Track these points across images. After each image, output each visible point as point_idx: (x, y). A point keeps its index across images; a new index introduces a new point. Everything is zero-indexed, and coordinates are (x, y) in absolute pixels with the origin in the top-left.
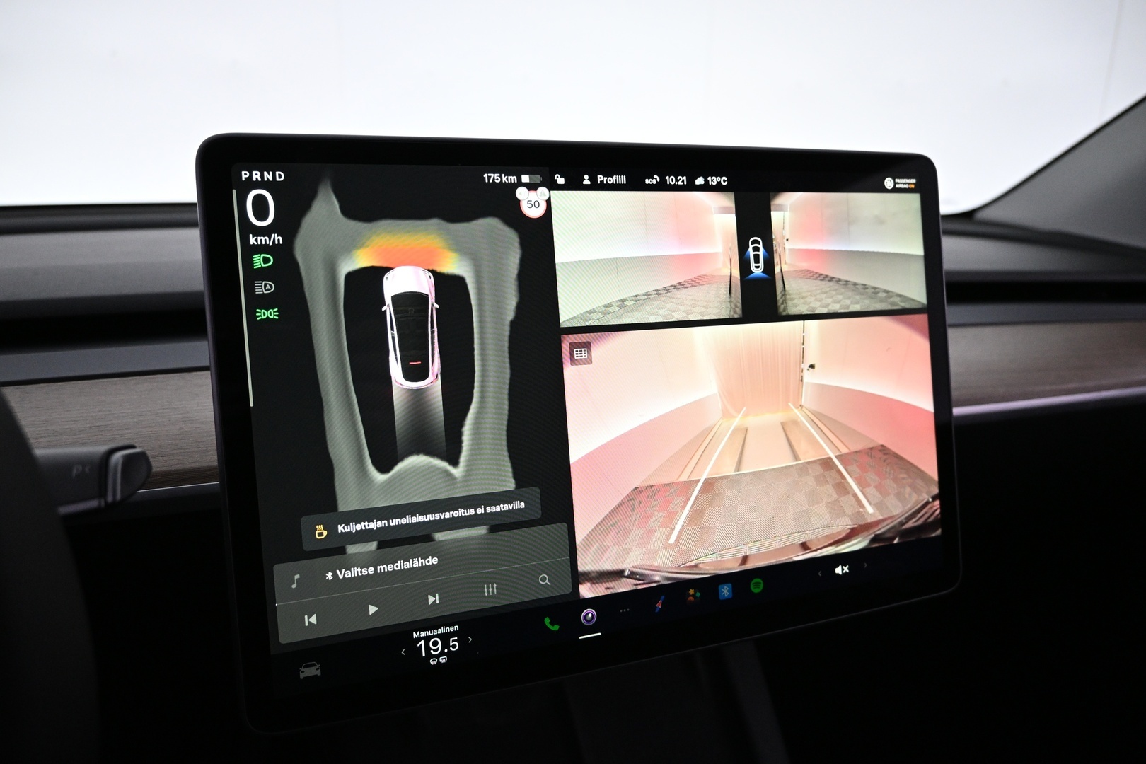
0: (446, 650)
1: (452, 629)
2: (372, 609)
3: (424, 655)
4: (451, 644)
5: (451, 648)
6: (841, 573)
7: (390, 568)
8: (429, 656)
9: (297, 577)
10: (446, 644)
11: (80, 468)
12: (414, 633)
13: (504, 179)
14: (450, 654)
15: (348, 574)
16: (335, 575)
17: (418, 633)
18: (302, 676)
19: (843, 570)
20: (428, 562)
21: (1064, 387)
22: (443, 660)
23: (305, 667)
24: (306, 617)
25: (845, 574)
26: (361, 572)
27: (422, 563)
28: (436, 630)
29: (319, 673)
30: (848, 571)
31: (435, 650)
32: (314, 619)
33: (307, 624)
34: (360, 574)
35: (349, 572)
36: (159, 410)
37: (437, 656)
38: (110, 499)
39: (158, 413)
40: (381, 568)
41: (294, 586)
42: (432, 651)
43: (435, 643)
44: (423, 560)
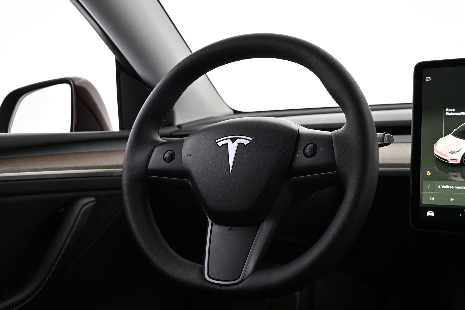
2: (452, 199)
7: (459, 188)
9: (429, 185)
15: (445, 187)
16: (441, 187)
18: (428, 215)
23: (429, 212)
24: (431, 198)
29: (433, 215)
32: (433, 199)
33: (431, 200)
34: (449, 188)
40: (456, 187)
41: (428, 188)
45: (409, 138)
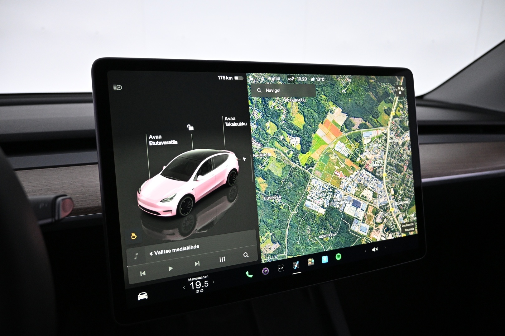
0: (203, 287)
1: (205, 277)
2: (170, 269)
3: (193, 289)
4: (205, 284)
5: (205, 286)
6: (375, 251)
7: (178, 250)
8: (195, 289)
9: (137, 254)
10: (203, 284)
11: (43, 205)
12: (189, 279)
13: (227, 78)
14: (205, 288)
15: (160, 253)
16: (154, 253)
17: (191, 279)
18: (139, 299)
19: (375, 249)
20: (195, 247)
21: (466, 170)
22: (202, 291)
23: (140, 294)
24: (141, 272)
25: (376, 251)
26: (165, 252)
27: (192, 248)
28: (198, 278)
29: (147, 297)
30: (378, 250)
31: (198, 287)
32: (144, 273)
33: (141, 275)
34: (165, 253)
35: (160, 252)
36: (71, 182)
37: (199, 289)
38: (57, 218)
39: (71, 183)
40: (174, 250)
41: (135, 258)
42: (197, 287)
43: (198, 284)
44: (192, 246)
45: (94, 155)
